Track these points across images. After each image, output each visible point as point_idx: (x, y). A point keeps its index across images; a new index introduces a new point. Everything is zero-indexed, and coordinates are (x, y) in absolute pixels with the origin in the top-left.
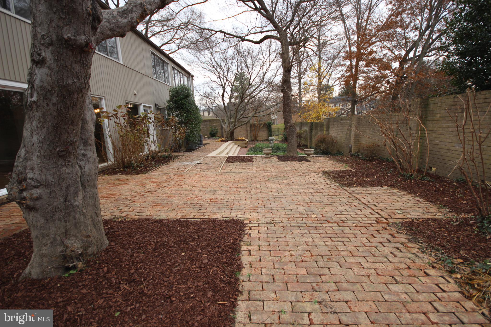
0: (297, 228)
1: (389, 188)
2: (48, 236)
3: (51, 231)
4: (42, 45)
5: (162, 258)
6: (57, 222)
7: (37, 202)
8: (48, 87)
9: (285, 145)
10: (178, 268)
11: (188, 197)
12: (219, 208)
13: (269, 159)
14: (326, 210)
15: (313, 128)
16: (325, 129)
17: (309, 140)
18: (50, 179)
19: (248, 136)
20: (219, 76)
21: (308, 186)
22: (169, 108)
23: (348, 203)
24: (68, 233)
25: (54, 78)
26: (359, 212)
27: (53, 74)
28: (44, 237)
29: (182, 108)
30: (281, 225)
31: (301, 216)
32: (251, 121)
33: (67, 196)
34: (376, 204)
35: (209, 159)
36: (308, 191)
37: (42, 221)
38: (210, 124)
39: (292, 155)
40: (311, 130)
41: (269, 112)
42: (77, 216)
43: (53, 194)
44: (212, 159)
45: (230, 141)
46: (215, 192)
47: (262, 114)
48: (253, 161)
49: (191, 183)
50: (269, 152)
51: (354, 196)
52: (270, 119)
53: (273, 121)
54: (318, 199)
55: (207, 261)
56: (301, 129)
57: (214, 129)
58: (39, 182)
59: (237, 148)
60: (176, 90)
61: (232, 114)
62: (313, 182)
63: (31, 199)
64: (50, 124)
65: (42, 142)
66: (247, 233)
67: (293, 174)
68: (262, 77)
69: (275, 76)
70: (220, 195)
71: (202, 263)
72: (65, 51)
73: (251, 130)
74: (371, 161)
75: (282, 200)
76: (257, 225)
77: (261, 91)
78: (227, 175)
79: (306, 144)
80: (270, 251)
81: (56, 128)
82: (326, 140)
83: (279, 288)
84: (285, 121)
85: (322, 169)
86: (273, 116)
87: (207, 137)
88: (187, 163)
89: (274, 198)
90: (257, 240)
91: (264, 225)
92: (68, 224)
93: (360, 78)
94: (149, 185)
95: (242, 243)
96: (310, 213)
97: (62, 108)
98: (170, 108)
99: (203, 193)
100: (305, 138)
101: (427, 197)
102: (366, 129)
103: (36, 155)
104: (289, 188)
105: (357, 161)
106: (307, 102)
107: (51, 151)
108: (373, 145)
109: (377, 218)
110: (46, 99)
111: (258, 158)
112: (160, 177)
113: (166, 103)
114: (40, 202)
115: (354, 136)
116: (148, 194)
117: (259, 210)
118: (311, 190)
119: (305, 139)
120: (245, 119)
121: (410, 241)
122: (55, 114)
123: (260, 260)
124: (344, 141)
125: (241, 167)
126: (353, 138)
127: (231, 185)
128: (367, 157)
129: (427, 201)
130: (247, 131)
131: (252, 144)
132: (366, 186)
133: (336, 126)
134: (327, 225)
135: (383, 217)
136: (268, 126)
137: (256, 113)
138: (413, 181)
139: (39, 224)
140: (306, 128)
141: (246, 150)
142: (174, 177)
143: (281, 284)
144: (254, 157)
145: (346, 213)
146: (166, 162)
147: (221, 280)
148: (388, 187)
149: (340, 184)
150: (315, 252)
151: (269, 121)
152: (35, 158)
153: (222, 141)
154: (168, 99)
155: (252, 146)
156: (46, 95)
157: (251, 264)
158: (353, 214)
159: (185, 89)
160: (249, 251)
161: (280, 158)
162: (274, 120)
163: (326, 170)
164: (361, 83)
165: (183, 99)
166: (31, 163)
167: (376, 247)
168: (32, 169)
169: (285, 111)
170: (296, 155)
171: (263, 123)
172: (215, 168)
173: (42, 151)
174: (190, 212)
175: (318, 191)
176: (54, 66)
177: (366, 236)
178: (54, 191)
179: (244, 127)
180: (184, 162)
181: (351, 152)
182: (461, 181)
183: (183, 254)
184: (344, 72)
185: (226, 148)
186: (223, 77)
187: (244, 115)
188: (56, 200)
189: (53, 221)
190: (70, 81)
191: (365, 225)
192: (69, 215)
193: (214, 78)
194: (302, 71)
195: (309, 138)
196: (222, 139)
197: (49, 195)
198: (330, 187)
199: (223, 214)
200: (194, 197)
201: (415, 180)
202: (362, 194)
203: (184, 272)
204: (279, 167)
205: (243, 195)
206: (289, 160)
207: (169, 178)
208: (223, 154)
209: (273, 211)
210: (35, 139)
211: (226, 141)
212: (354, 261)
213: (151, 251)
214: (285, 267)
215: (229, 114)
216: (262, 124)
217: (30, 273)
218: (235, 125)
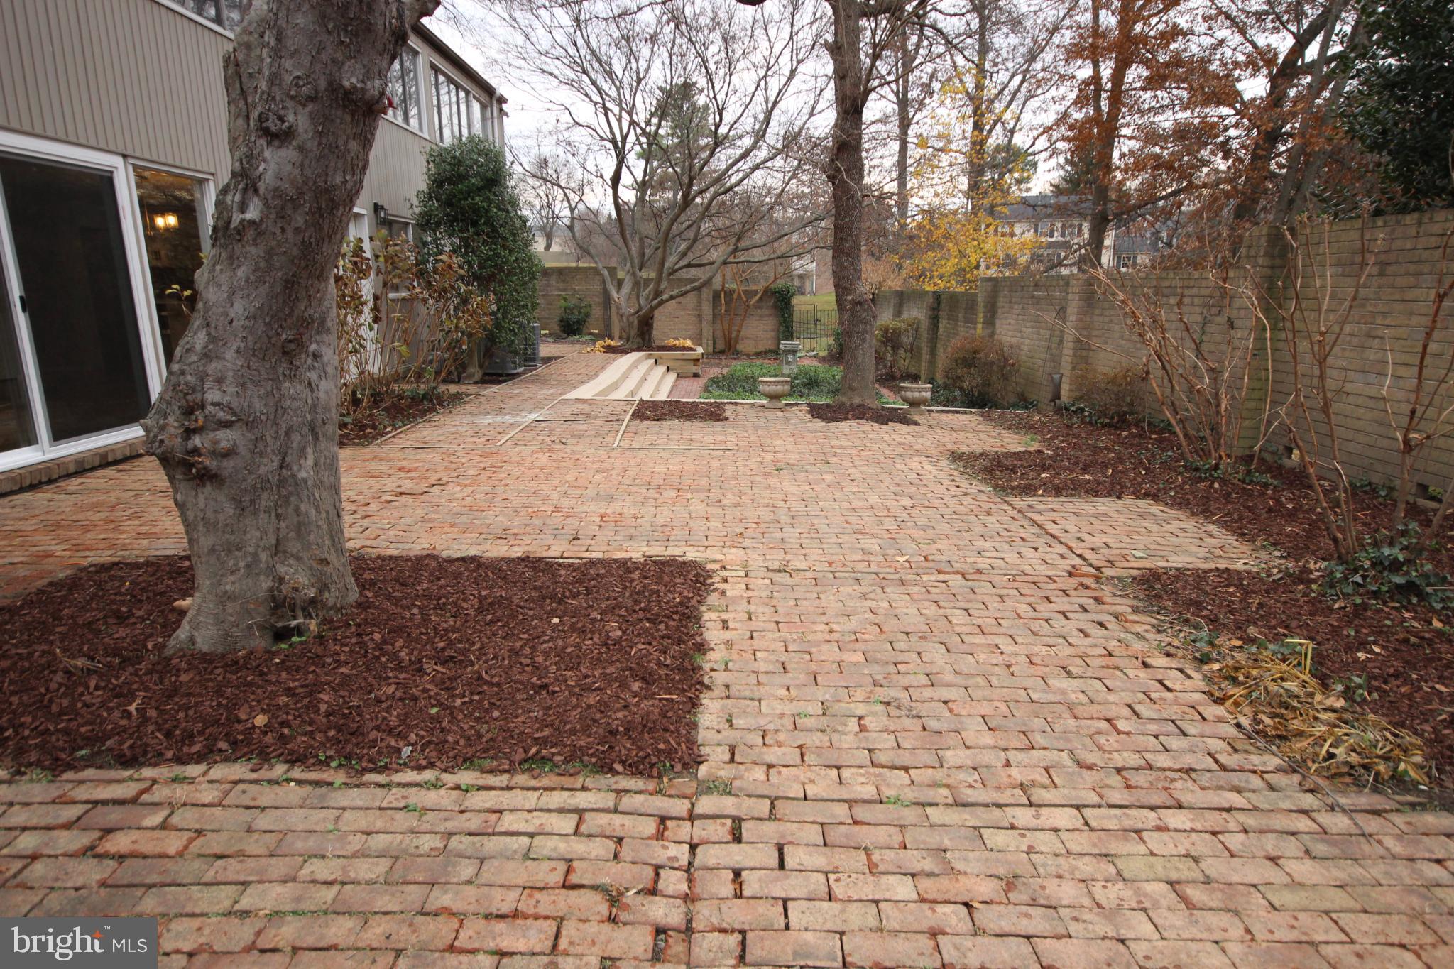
0: (851, 581)
1: (1140, 502)
2: (239, 549)
3: (248, 536)
4: (292, 98)
5: (503, 626)
6: (262, 515)
7: (225, 463)
8: (292, 193)
9: (836, 371)
10: (550, 644)
11: (530, 510)
12: (631, 537)
13: (780, 414)
14: (939, 546)
15: (943, 314)
16: (980, 317)
17: (926, 357)
18: (258, 406)
19: (705, 334)
20: (605, 107)
21: (898, 490)
22: (426, 223)
23: (1005, 533)
24: (281, 548)
25: (308, 172)
26: (1029, 553)
27: (307, 162)
28: (230, 551)
29: (475, 224)
30: (809, 574)
31: (866, 558)
32: (717, 283)
33: (286, 454)
34: (1084, 536)
35: (576, 408)
36: (895, 503)
37: (229, 509)
38: (561, 285)
39: (857, 401)
40: (935, 321)
41: (783, 249)
42: (303, 507)
43: (261, 446)
44: (586, 407)
45: (639, 349)
46: (611, 498)
47: (757, 254)
48: (727, 419)
49: (530, 473)
50: (779, 388)
51: (1030, 518)
52: (788, 274)
53: (796, 282)
54: (922, 522)
55: (619, 633)
56: (898, 314)
57: (576, 306)
58: (234, 414)
59: (663, 377)
60: (454, 157)
61: (648, 252)
62: (915, 481)
63: (214, 454)
64: (280, 274)
65: (254, 318)
66: (716, 590)
67: (856, 458)
68: (761, 117)
69: (811, 115)
70: (626, 506)
71: (608, 637)
72: (339, 113)
73: (714, 315)
74: (1116, 428)
75: (816, 521)
76: (743, 574)
77: (757, 167)
78: (641, 454)
79: (912, 370)
80: (777, 623)
81: (290, 284)
82: (982, 355)
83: (798, 682)
84: (837, 286)
85: (951, 447)
86: (797, 265)
87: (550, 335)
88: (499, 419)
89: (793, 517)
90: (744, 602)
91: (762, 574)
92: (283, 525)
93: (1124, 131)
94: (393, 478)
95: (703, 608)
96: (892, 552)
97: (313, 240)
98: (428, 222)
99: (574, 501)
100: (911, 350)
101: (1237, 526)
102: (1111, 321)
103: (235, 347)
104: (838, 495)
105: (1070, 427)
106: (930, 213)
107: (269, 338)
108: (1125, 377)
109: (1074, 567)
110: (283, 217)
111: (742, 410)
112: (422, 455)
113: (415, 202)
114: (232, 463)
115: (1071, 345)
116: (403, 499)
117: (748, 543)
118: (906, 502)
119: (913, 351)
120: (693, 272)
121: (1136, 610)
122: (295, 251)
123: (752, 638)
124: (1041, 362)
125: (685, 435)
126: (1068, 351)
127: (657, 481)
128: (1106, 416)
129: (1234, 533)
130: (700, 316)
131: (717, 365)
132: (1072, 495)
133: (1017, 309)
134: (933, 578)
135: (1090, 565)
136: (780, 301)
137: (736, 250)
138: (1216, 485)
139: (221, 517)
140: (917, 313)
141: (698, 384)
142: (470, 456)
143: (802, 676)
144: (727, 407)
145: (994, 554)
146: (423, 413)
147: (659, 664)
148: (1138, 498)
149: (996, 487)
150: (891, 625)
151: (781, 283)
152: (230, 355)
153: (609, 349)
154: (423, 186)
155: (716, 371)
156: (283, 208)
157: (729, 645)
158: (1012, 557)
159: (487, 153)
160: (725, 622)
161: (817, 412)
162: (801, 277)
163: (964, 449)
164: (1125, 150)
165: (479, 189)
166: (219, 367)
167: (1046, 620)
168: (220, 381)
169: (838, 251)
170: (870, 403)
171: (760, 286)
172: (597, 435)
173: (250, 339)
174: (547, 543)
175: (927, 503)
176: (312, 145)
177: (1031, 600)
178: (262, 438)
179: (690, 299)
180: (488, 413)
181: (1059, 398)
182: (1362, 486)
183: (556, 620)
184: (1067, 103)
185: (625, 376)
186: (616, 110)
187: (690, 256)
188: (265, 461)
189: (255, 513)
190: (338, 180)
191: (1036, 579)
192: (287, 502)
193: (586, 112)
194: (913, 94)
195: (925, 350)
196: (609, 342)
197: (252, 447)
198: (966, 494)
199: (645, 549)
200: (549, 509)
201: (1223, 481)
202: (1054, 514)
203: (569, 650)
204: (811, 436)
205: (698, 507)
206: (846, 419)
207: (452, 458)
208: (621, 394)
209: (788, 546)
210: (238, 309)
211: (622, 351)
212: (983, 641)
213: (471, 612)
214: (813, 650)
215: (634, 249)
216: (756, 292)
217: (192, 640)
218: (657, 294)
